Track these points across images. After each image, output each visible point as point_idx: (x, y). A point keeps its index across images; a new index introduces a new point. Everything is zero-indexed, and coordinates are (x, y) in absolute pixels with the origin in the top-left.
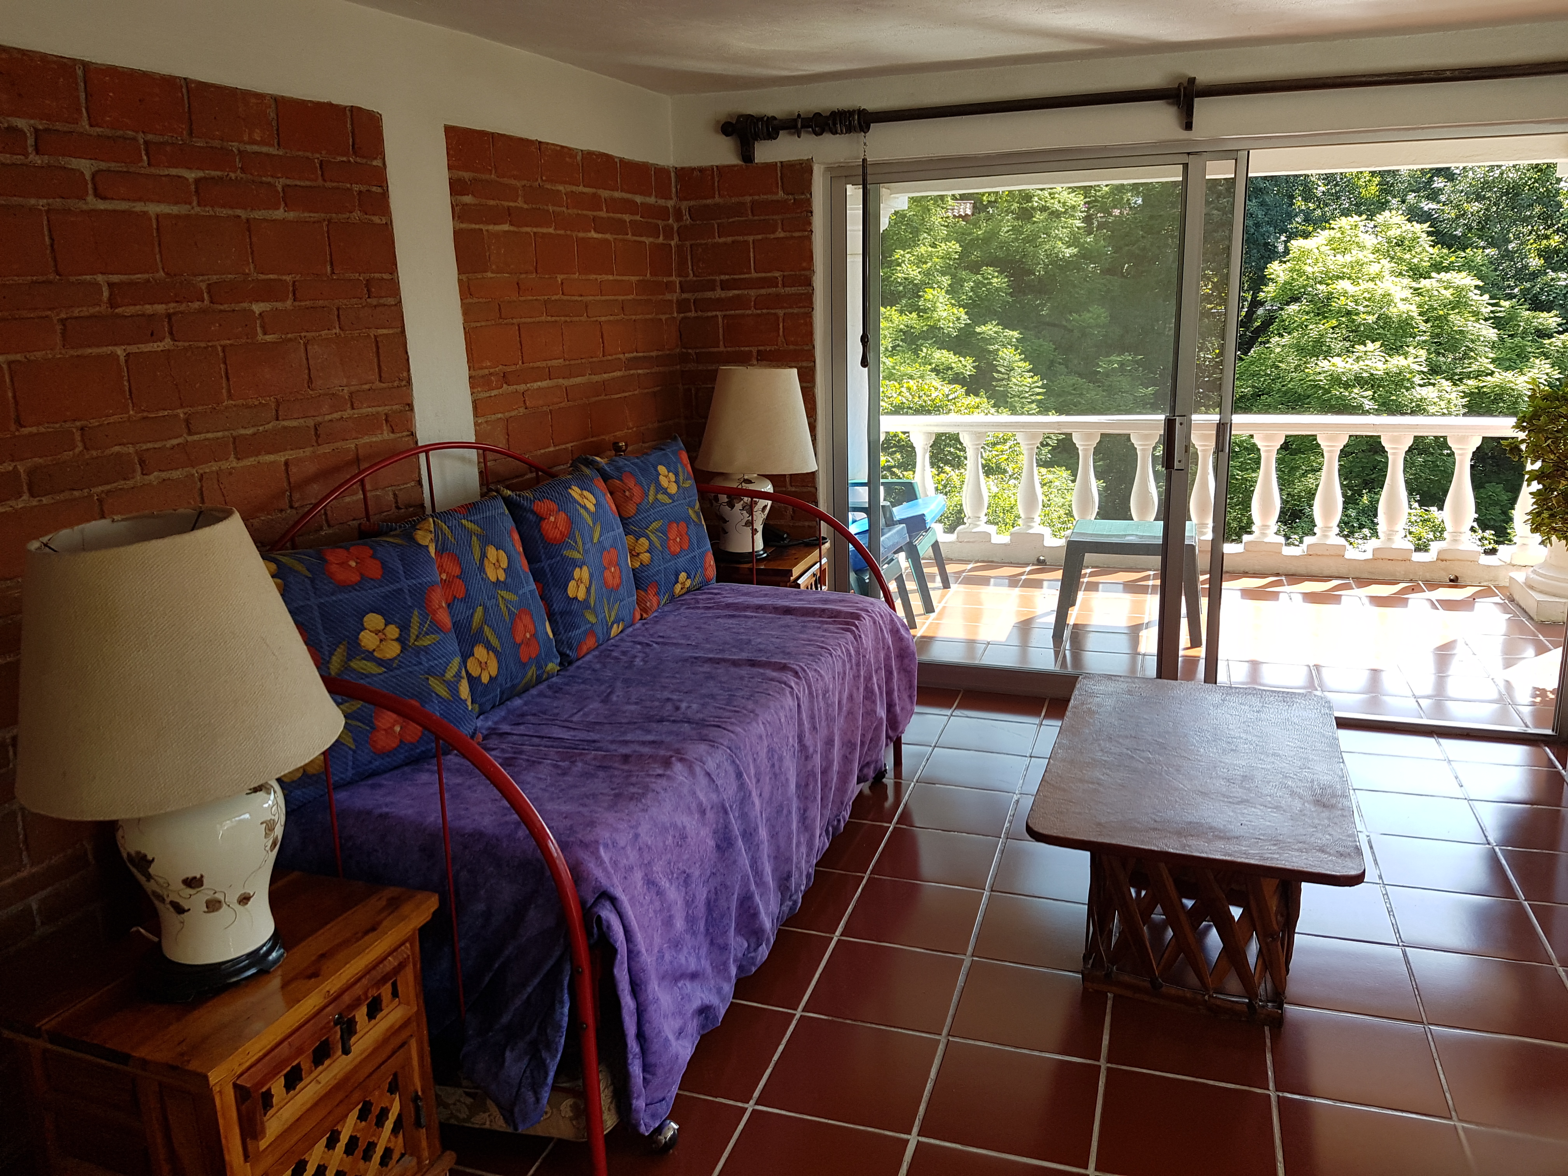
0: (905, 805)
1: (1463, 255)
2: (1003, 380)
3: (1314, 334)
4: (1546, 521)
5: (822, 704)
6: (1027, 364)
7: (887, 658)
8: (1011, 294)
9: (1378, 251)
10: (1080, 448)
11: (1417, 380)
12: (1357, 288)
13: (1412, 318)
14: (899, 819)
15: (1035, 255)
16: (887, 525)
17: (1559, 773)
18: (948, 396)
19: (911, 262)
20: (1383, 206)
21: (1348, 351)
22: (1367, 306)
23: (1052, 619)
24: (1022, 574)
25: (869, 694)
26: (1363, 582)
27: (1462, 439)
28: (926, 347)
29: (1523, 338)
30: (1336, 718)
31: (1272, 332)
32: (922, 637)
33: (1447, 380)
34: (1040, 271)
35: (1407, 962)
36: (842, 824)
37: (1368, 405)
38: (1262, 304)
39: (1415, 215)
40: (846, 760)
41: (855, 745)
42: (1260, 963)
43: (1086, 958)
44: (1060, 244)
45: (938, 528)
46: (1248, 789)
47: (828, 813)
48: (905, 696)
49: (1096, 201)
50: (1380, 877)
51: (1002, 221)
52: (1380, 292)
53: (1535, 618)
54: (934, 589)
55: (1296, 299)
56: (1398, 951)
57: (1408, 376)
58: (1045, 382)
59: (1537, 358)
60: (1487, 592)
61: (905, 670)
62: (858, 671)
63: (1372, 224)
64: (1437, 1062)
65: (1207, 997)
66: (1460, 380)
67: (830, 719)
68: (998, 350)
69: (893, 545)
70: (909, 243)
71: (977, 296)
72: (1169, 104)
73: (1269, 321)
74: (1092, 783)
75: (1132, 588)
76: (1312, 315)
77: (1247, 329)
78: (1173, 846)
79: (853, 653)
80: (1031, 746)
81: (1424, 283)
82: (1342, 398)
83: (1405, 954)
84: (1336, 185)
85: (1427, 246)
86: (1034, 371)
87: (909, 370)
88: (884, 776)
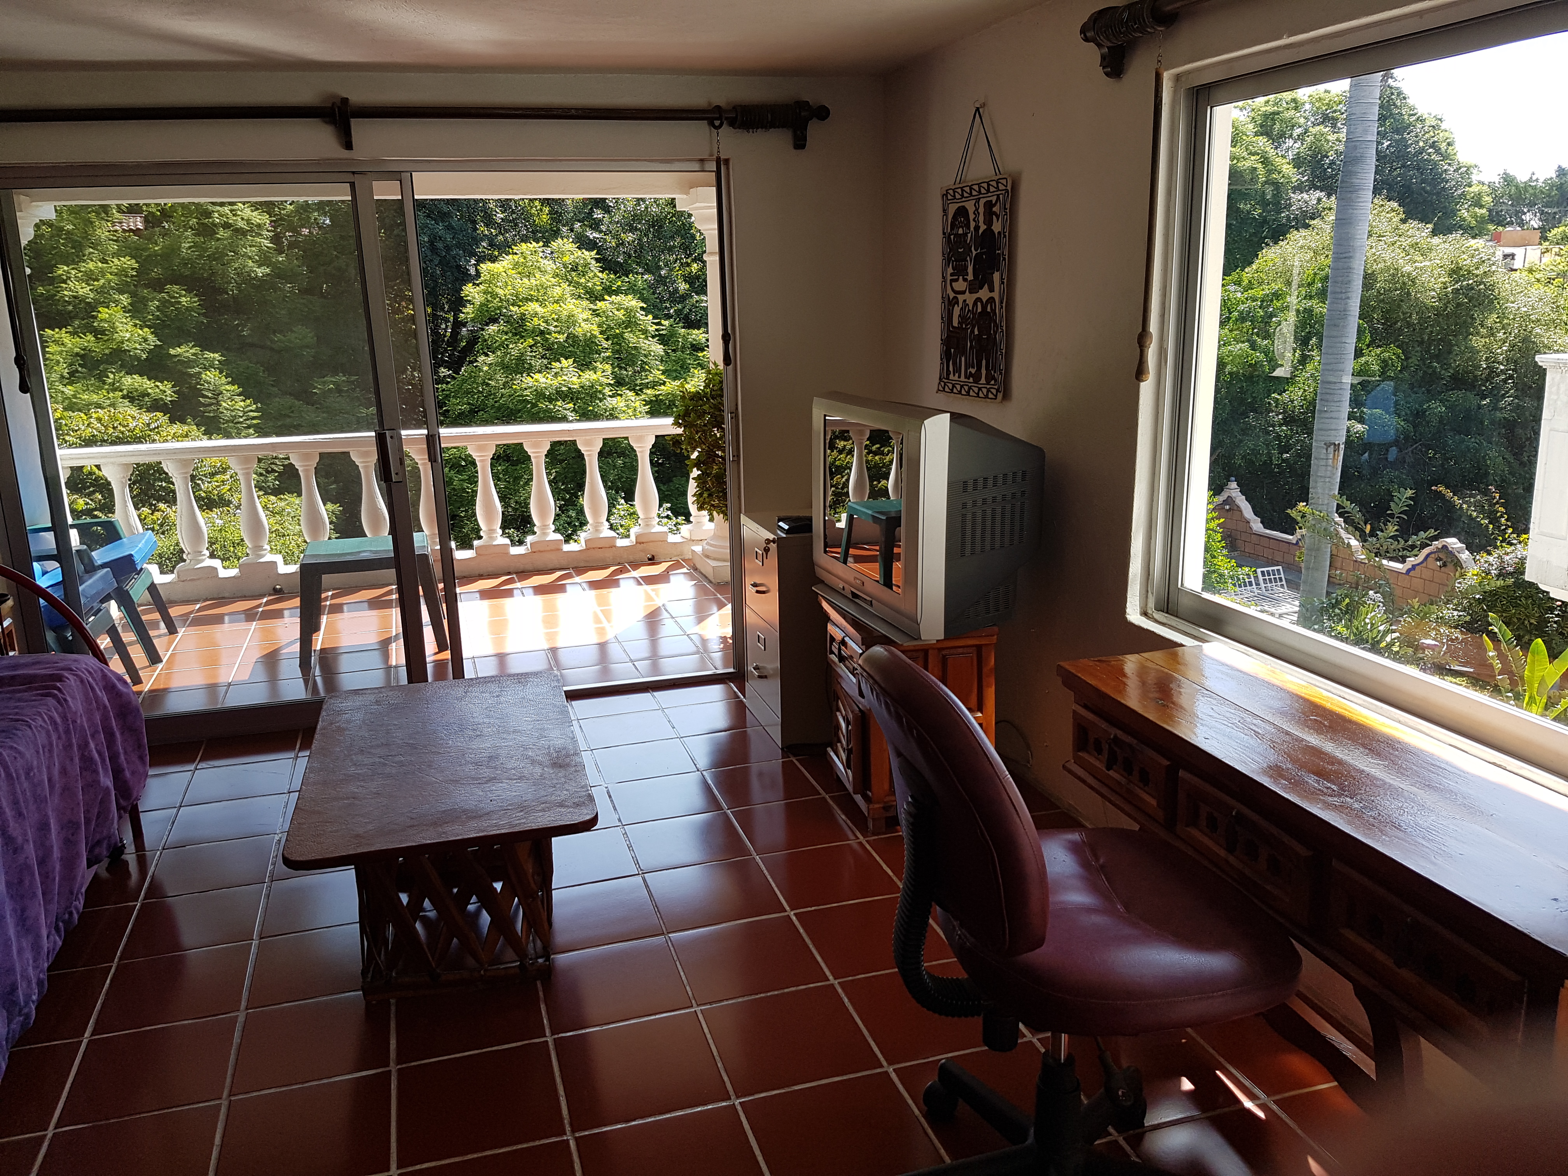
0: (153, 877)
1: (627, 280)
2: (211, 405)
3: (515, 353)
4: (707, 500)
5: (26, 785)
6: (236, 387)
7: (105, 719)
8: (204, 315)
9: (557, 275)
10: (300, 469)
11: (607, 391)
12: (543, 311)
13: (595, 337)
14: (146, 894)
15: (224, 275)
16: (87, 571)
17: (741, 701)
18: (148, 425)
19: (78, 279)
20: (556, 234)
21: (547, 368)
22: (556, 326)
23: (297, 647)
24: (259, 606)
25: (87, 763)
26: (581, 570)
27: (640, 439)
28: (112, 372)
29: (682, 352)
30: (565, 692)
31: (478, 352)
32: (150, 691)
33: (631, 391)
34: (233, 289)
35: (647, 886)
36: (76, 916)
37: (571, 416)
38: (464, 324)
39: (584, 243)
40: (69, 843)
41: (77, 826)
42: (525, 924)
43: (364, 973)
44: (250, 263)
45: (154, 569)
46: (495, 768)
47: (54, 907)
48: (134, 758)
49: (282, 219)
50: (620, 820)
51: (179, 237)
52: (565, 312)
53: (713, 580)
54: (159, 636)
55: (494, 320)
56: (639, 879)
57: (600, 388)
58: (259, 405)
59: (696, 368)
60: (677, 565)
61: (129, 729)
62: (69, 739)
63: (549, 250)
64: (678, 963)
65: (482, 972)
66: (641, 390)
67: (40, 800)
68: (200, 373)
69: (98, 593)
70: (75, 258)
71: (166, 316)
72: (326, 122)
73: (473, 340)
74: (348, 798)
75: (376, 604)
76: (510, 335)
77: (455, 349)
78: (429, 837)
79: (58, 720)
80: (287, 781)
81: (600, 304)
82: (548, 411)
83: (644, 880)
84: (513, 212)
85: (596, 271)
86: (245, 395)
87: (95, 398)
88: (122, 853)
